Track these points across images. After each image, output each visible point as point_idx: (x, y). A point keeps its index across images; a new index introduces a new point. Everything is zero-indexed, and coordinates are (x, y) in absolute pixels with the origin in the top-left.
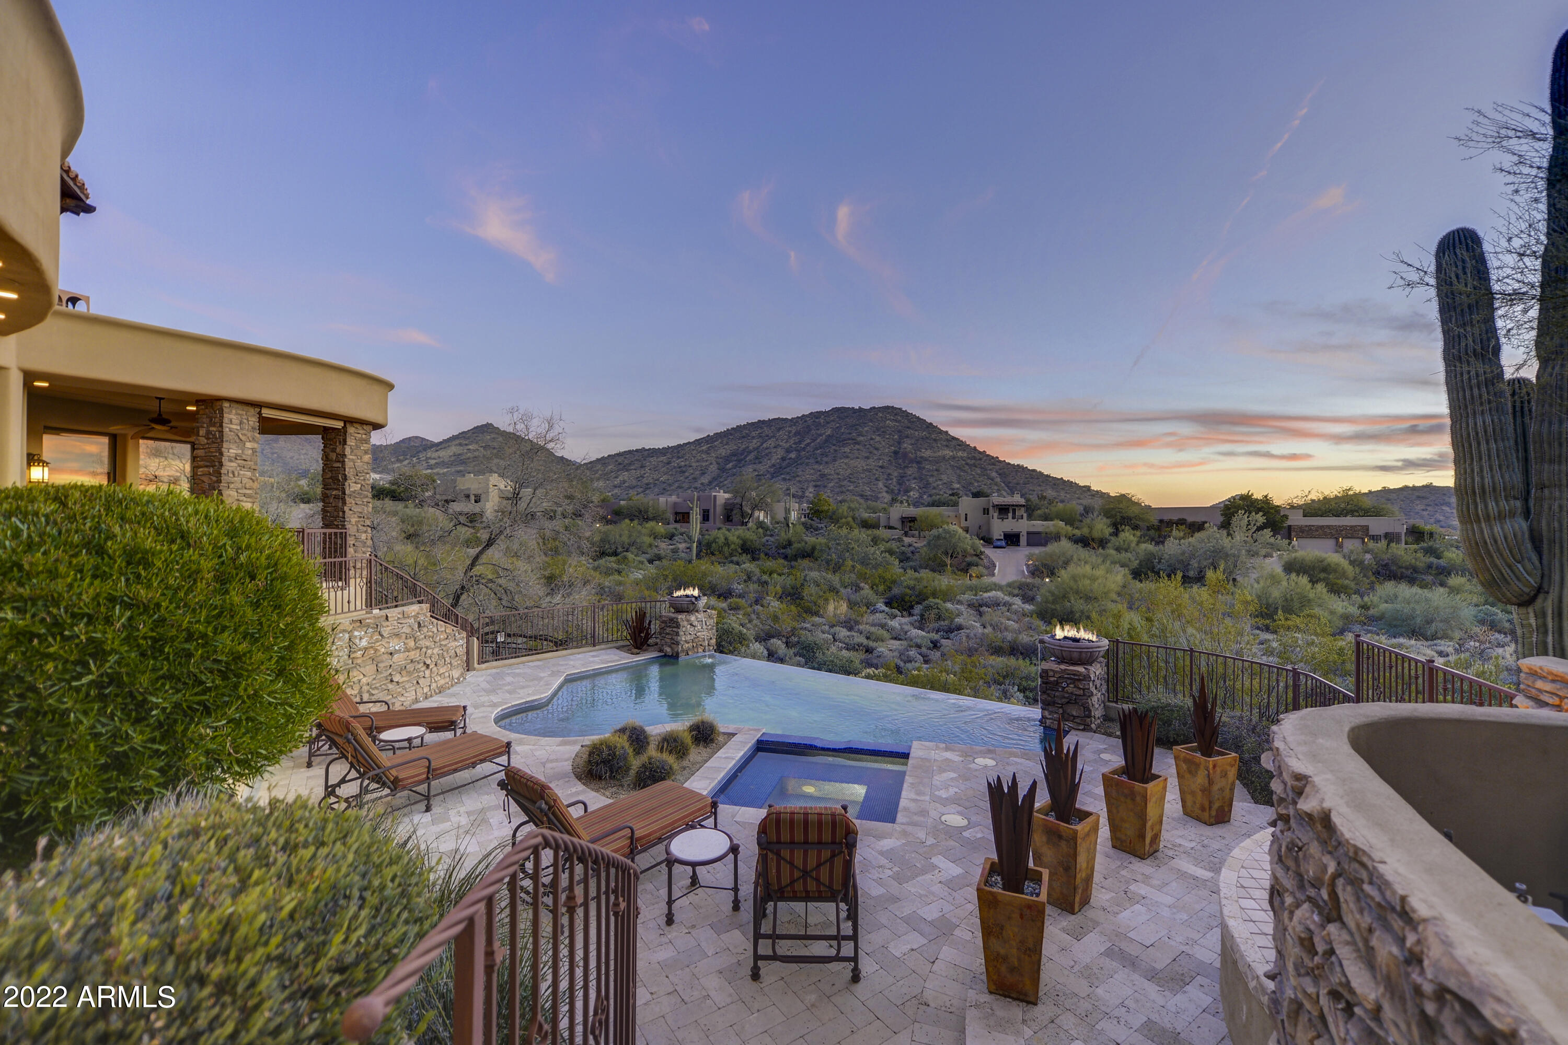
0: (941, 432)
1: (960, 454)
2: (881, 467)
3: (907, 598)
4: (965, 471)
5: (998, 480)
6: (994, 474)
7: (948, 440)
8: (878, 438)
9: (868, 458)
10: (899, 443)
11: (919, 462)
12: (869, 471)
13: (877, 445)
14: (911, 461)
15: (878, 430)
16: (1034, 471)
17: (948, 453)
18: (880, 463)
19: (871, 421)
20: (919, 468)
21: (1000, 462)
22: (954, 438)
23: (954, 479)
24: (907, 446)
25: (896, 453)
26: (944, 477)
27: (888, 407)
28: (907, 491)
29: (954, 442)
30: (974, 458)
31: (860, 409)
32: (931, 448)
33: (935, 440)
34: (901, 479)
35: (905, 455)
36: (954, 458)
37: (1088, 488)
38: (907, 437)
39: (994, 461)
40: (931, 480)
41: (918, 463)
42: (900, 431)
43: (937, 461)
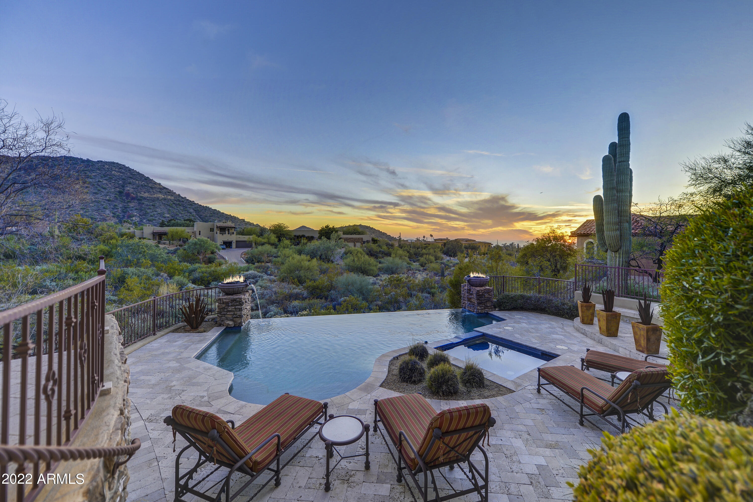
0: (155, 183)
1: (169, 197)
2: (108, 200)
3: (206, 279)
4: (172, 207)
5: (194, 214)
6: (191, 210)
7: (161, 189)
8: (105, 182)
9: (96, 193)
10: (123, 186)
11: (140, 200)
12: (98, 202)
13: (104, 186)
14: (133, 199)
15: (105, 176)
16: (215, 210)
17: (161, 196)
18: (108, 198)
19: (99, 169)
20: (139, 203)
21: (195, 204)
22: (164, 188)
23: (165, 211)
24: (129, 188)
25: (120, 192)
26: (159, 210)
27: (113, 163)
28: (130, 217)
29: (165, 190)
30: (179, 201)
31: (88, 161)
32: (149, 192)
33: (151, 188)
34: (125, 210)
35: (128, 195)
36: (165, 199)
37: (243, 220)
38: (130, 183)
39: (192, 203)
40: (149, 211)
41: (138, 200)
42: (123, 179)
43: (153, 200)
